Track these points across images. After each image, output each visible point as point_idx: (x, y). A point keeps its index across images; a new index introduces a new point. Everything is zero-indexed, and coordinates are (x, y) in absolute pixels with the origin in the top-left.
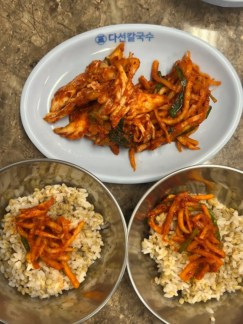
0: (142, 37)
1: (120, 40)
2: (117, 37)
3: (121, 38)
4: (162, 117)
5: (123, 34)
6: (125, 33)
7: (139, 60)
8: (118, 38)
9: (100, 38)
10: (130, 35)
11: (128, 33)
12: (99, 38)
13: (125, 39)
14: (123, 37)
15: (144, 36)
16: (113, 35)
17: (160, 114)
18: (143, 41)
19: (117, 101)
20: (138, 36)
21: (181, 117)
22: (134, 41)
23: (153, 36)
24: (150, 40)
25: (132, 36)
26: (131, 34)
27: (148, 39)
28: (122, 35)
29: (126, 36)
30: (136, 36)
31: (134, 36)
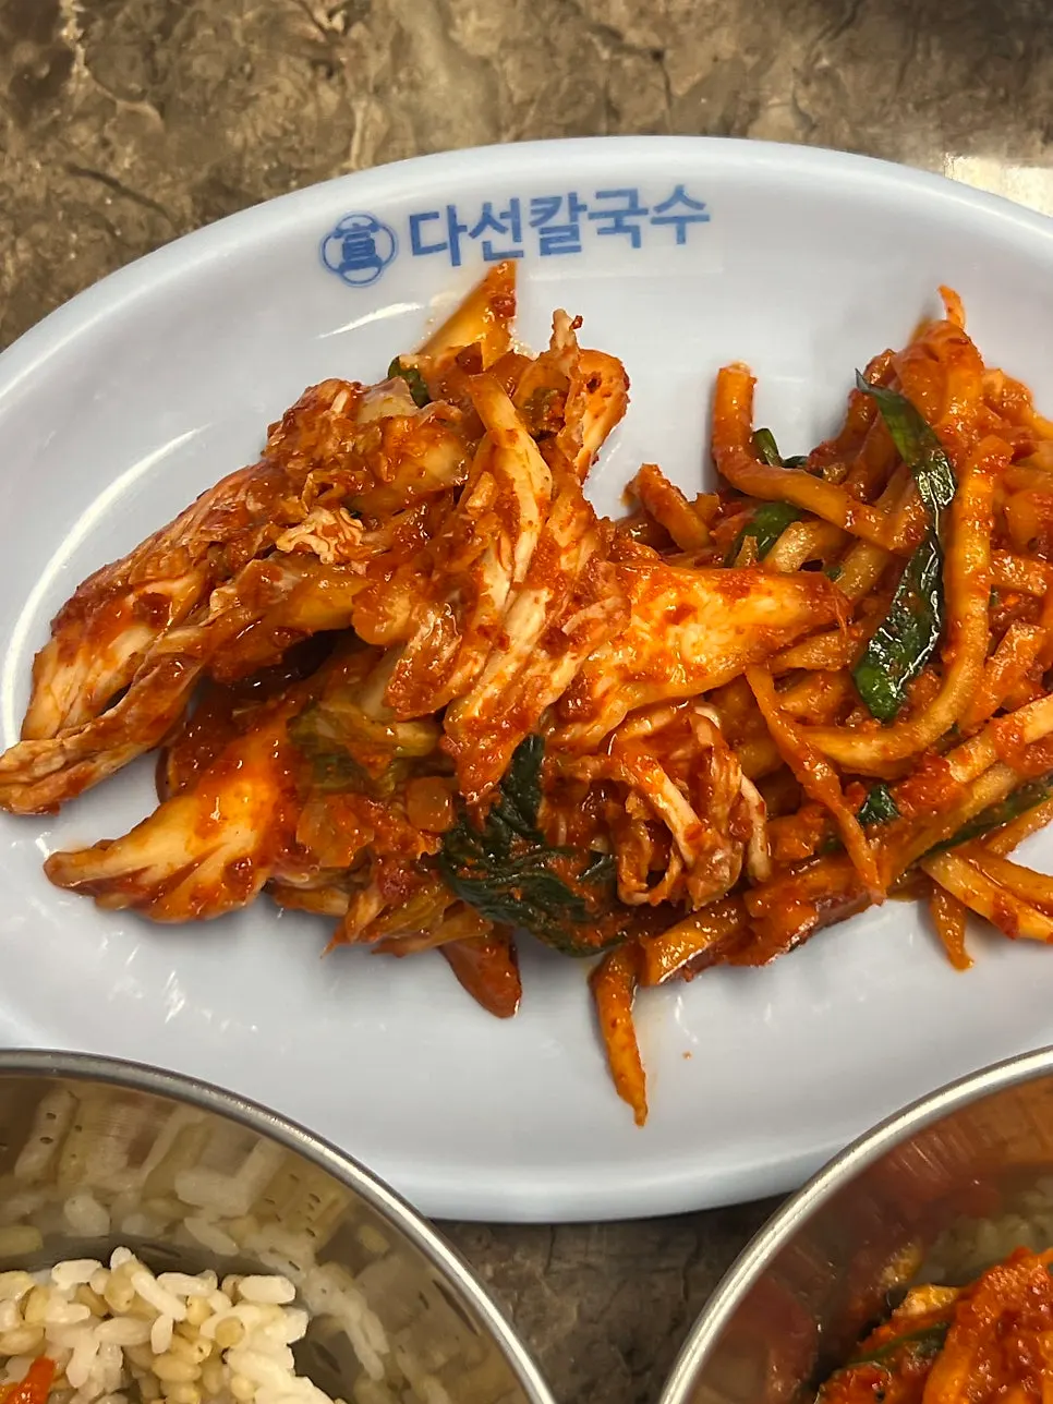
0: (629, 221)
1: (486, 245)
2: (464, 228)
3: (489, 234)
4: (803, 721)
5: (507, 208)
6: (515, 203)
7: (617, 364)
8: (474, 234)
9: (354, 236)
10: (550, 213)
11: (535, 202)
12: (342, 240)
13: (517, 237)
14: (502, 230)
15: (645, 212)
16: (435, 215)
17: (796, 703)
18: (636, 243)
19: (484, 618)
20: (606, 214)
21: (942, 713)
22: (577, 249)
23: (700, 206)
24: (681, 238)
25: (561, 218)
26: (557, 201)
27: (671, 229)
28: (495, 213)
29: (526, 217)
30: (592, 216)
31: (574, 218)
